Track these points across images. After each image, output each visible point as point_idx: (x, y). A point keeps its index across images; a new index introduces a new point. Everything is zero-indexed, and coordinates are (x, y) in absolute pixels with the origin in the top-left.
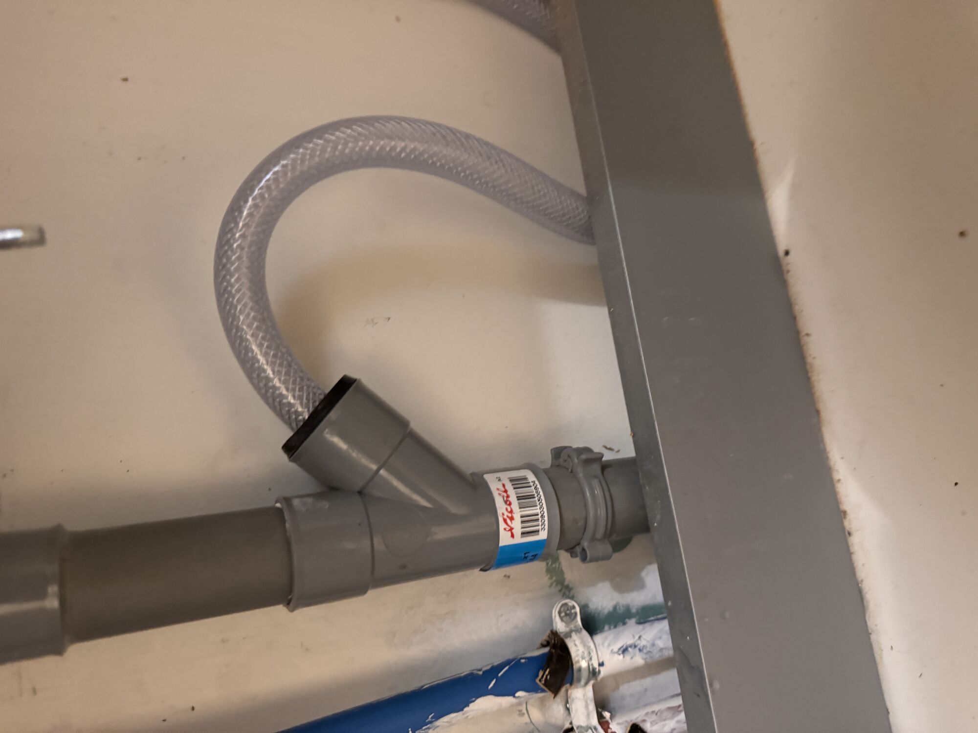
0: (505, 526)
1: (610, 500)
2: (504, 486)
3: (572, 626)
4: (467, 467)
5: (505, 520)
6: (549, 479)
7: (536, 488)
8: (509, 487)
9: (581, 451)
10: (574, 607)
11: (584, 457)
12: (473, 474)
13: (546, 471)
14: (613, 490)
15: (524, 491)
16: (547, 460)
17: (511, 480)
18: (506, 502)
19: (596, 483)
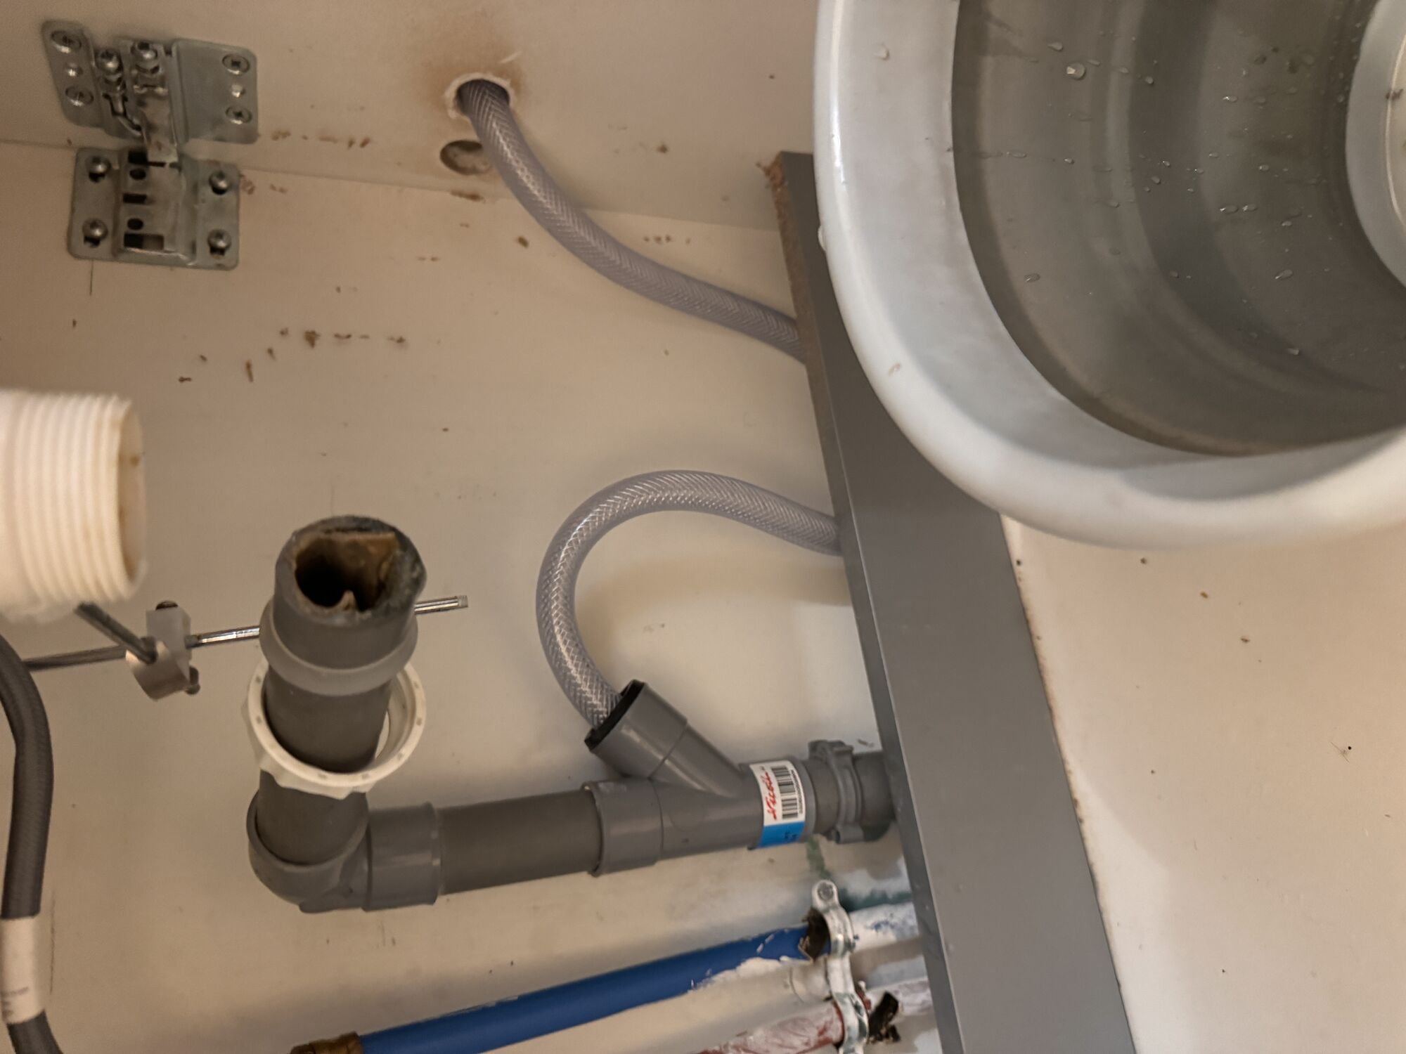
0: (769, 808)
1: (860, 787)
2: (767, 774)
3: (830, 903)
4: (736, 760)
5: (768, 804)
6: (807, 770)
7: (795, 777)
8: (772, 775)
9: (833, 744)
10: (831, 887)
11: (836, 749)
12: (740, 765)
13: (804, 763)
14: (864, 779)
15: (784, 779)
16: (805, 753)
17: (774, 770)
18: (769, 788)
19: (847, 773)
